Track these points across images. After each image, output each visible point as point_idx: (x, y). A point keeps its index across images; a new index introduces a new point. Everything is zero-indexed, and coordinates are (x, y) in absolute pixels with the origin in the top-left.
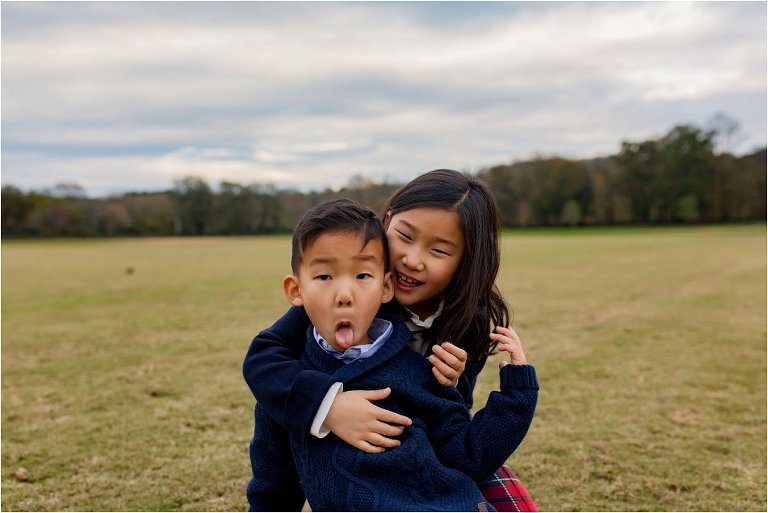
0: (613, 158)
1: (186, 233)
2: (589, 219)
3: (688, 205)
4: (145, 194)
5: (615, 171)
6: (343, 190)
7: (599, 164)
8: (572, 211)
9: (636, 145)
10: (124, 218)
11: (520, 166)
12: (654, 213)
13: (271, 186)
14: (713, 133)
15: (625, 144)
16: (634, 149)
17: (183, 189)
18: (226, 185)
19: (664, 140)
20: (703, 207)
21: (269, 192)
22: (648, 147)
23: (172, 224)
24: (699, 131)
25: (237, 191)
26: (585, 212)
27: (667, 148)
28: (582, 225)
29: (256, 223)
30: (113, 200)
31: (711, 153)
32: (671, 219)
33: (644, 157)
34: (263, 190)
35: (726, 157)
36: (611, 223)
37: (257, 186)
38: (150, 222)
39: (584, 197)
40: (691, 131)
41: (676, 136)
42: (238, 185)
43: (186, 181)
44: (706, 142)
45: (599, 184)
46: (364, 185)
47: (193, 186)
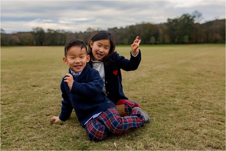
0: (165, 24)
1: (37, 45)
2: (158, 42)
3: (186, 38)
4: (24, 33)
5: (166, 28)
6: (85, 32)
7: (161, 25)
8: (153, 39)
9: (172, 20)
10: (18, 40)
11: (138, 26)
12: (176, 40)
13: (63, 31)
14: (194, 17)
15: (169, 20)
16: (171, 21)
17: (36, 31)
18: (49, 30)
19: (180, 18)
20: (190, 39)
21: (62, 32)
22: (175, 21)
23: (33, 42)
24: (190, 16)
25: (53, 32)
26: (157, 40)
27: (181, 21)
28: (155, 44)
29: (59, 42)
30: (14, 34)
31: (193, 23)
32: (181, 42)
33: (174, 23)
34: (60, 32)
35: (197, 24)
36: (164, 43)
37: (59, 30)
38: (26, 41)
39: (156, 35)
40: (188, 16)
41: (183, 17)
42: (53, 30)
43: (37, 29)
44: (192, 19)
45: (161, 31)
46: (91, 31)
47: (39, 30)
